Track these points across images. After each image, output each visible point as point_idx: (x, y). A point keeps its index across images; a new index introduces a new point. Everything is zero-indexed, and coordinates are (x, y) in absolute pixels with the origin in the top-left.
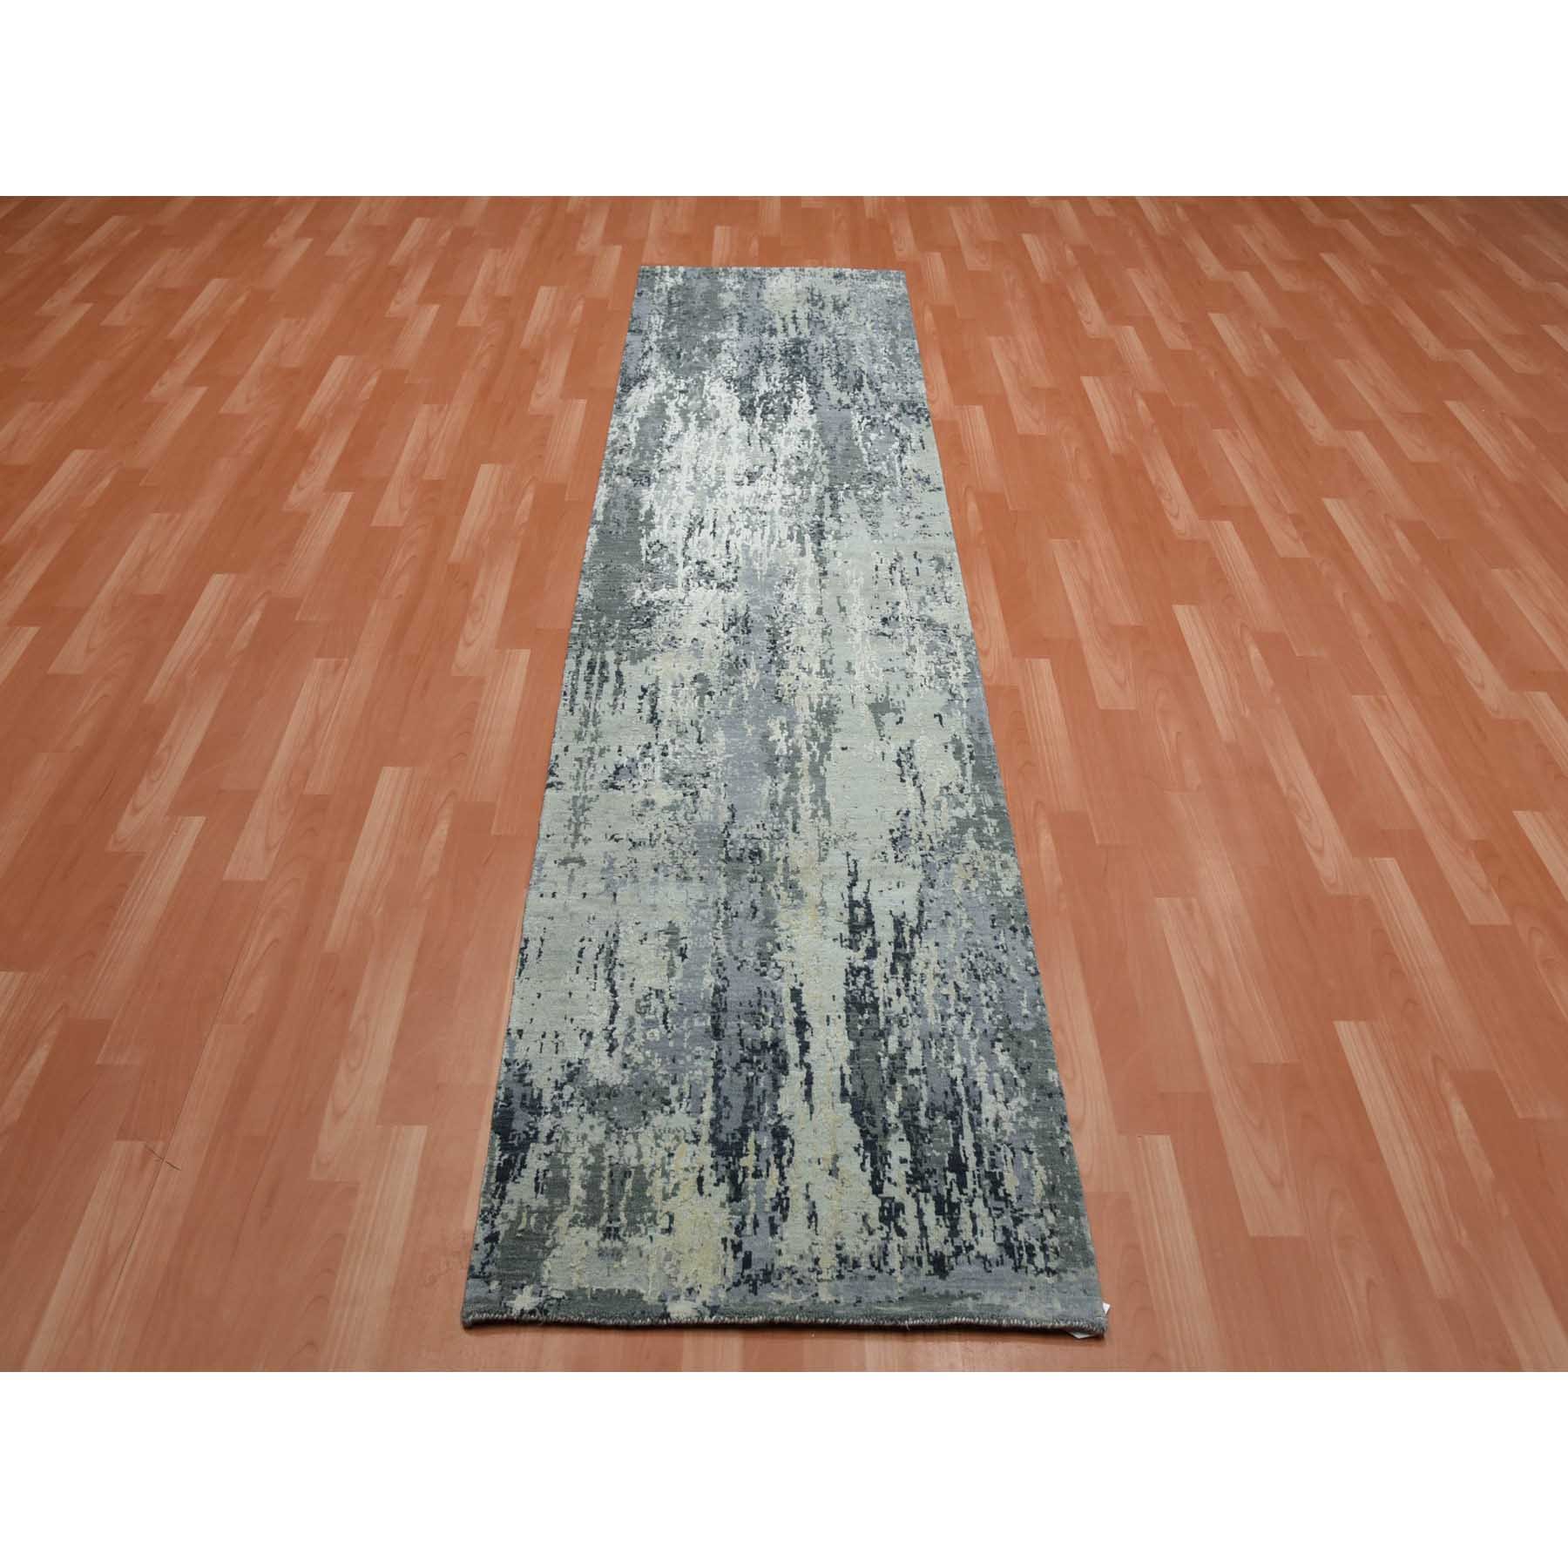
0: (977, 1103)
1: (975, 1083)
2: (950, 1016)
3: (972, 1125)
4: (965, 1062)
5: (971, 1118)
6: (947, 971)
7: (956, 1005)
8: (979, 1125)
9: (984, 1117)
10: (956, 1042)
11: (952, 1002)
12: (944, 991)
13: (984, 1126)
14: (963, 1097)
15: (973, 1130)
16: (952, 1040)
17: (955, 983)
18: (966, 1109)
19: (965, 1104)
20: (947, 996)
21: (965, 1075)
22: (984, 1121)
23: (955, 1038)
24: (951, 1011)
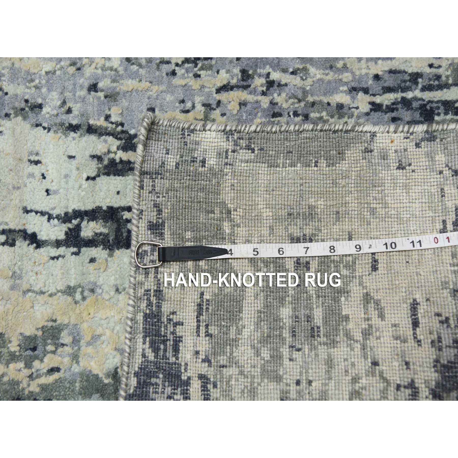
0: (407, 77)
1: (377, 77)
2: (273, 103)
3: (440, 87)
4: (345, 88)
5: (428, 88)
6: (198, 100)
7: (254, 92)
8: (438, 77)
9: (428, 70)
10: (316, 98)
11: (250, 98)
12: (233, 107)
13: (440, 71)
14: (399, 95)
15: (447, 86)
16: (313, 104)
17: (218, 91)
18: (417, 93)
19: (409, 95)
20: (243, 104)
21: (366, 91)
22: (433, 70)
23: (310, 99)
24: (265, 102)
